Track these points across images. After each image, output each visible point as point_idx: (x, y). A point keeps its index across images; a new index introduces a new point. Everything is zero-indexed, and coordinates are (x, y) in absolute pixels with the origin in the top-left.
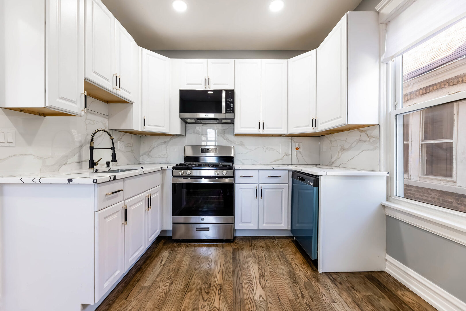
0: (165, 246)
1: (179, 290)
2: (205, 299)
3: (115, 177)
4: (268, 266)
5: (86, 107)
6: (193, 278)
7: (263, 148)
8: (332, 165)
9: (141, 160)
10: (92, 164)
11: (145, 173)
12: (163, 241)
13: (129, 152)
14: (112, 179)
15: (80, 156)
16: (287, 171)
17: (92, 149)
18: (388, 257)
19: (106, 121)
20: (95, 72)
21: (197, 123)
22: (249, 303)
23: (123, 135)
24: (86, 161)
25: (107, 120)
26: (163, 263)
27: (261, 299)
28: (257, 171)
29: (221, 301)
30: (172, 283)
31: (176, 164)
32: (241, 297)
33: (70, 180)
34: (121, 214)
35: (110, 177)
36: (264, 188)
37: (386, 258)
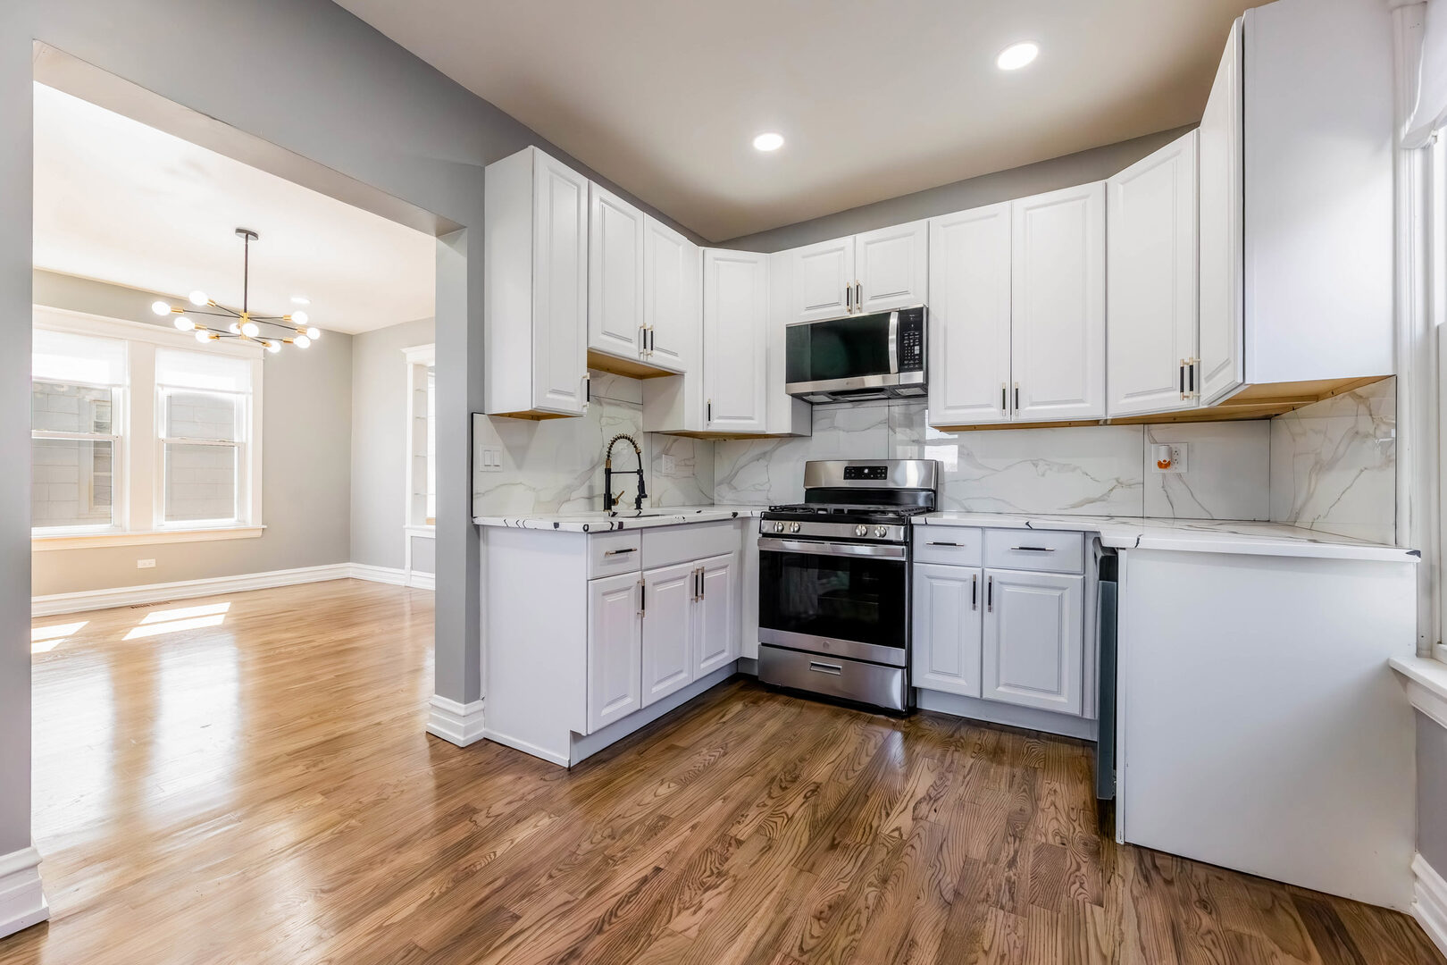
0: (743, 693)
1: (732, 767)
2: (773, 795)
3: (621, 524)
4: (964, 786)
5: (588, 400)
6: (769, 759)
7: (1036, 465)
8: (1296, 525)
9: (716, 497)
10: (610, 502)
11: (688, 523)
12: (741, 683)
13: (689, 477)
14: (616, 527)
15: (591, 488)
16: (1079, 537)
17: (608, 472)
18: (1420, 864)
19: (639, 415)
20: (606, 333)
21: (835, 402)
22: (862, 830)
23: (675, 441)
24: (599, 496)
25: (640, 413)
26: (724, 720)
27: (896, 834)
28: (979, 531)
29: (803, 808)
30: (725, 754)
31: (770, 507)
32: (851, 816)
33: (556, 525)
34: (634, 595)
35: (613, 525)
36: (1001, 583)
37: (1415, 867)
